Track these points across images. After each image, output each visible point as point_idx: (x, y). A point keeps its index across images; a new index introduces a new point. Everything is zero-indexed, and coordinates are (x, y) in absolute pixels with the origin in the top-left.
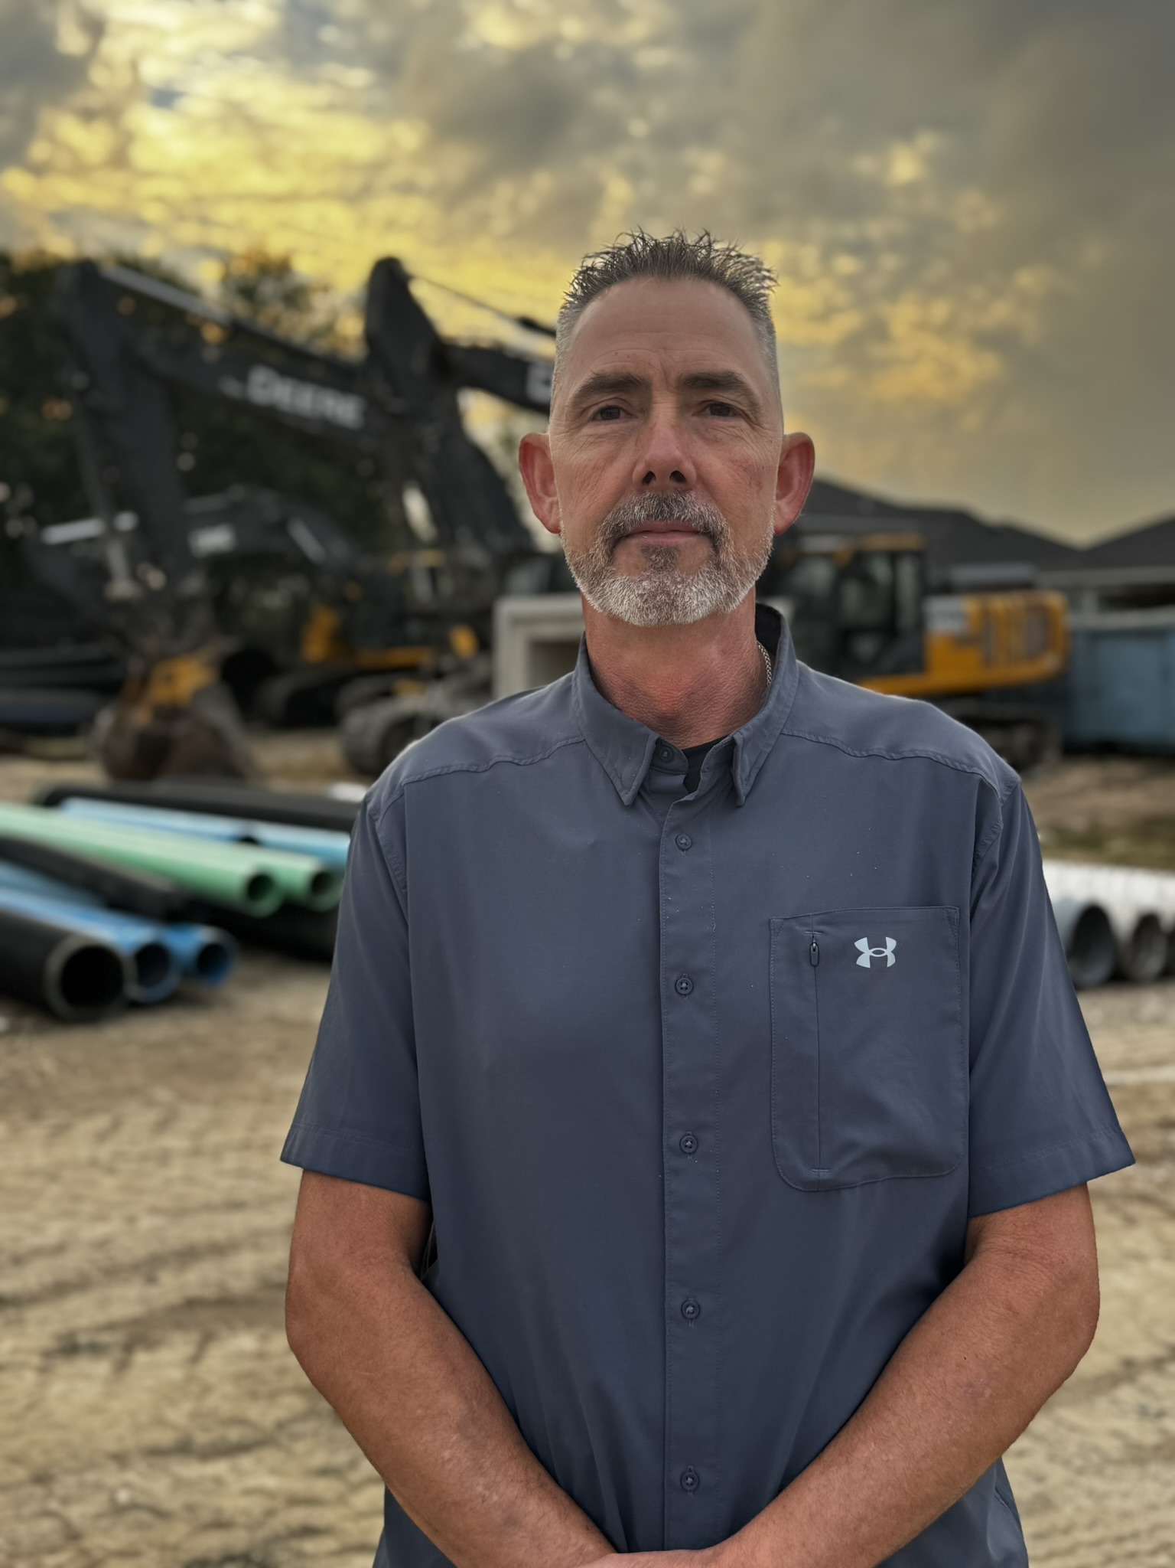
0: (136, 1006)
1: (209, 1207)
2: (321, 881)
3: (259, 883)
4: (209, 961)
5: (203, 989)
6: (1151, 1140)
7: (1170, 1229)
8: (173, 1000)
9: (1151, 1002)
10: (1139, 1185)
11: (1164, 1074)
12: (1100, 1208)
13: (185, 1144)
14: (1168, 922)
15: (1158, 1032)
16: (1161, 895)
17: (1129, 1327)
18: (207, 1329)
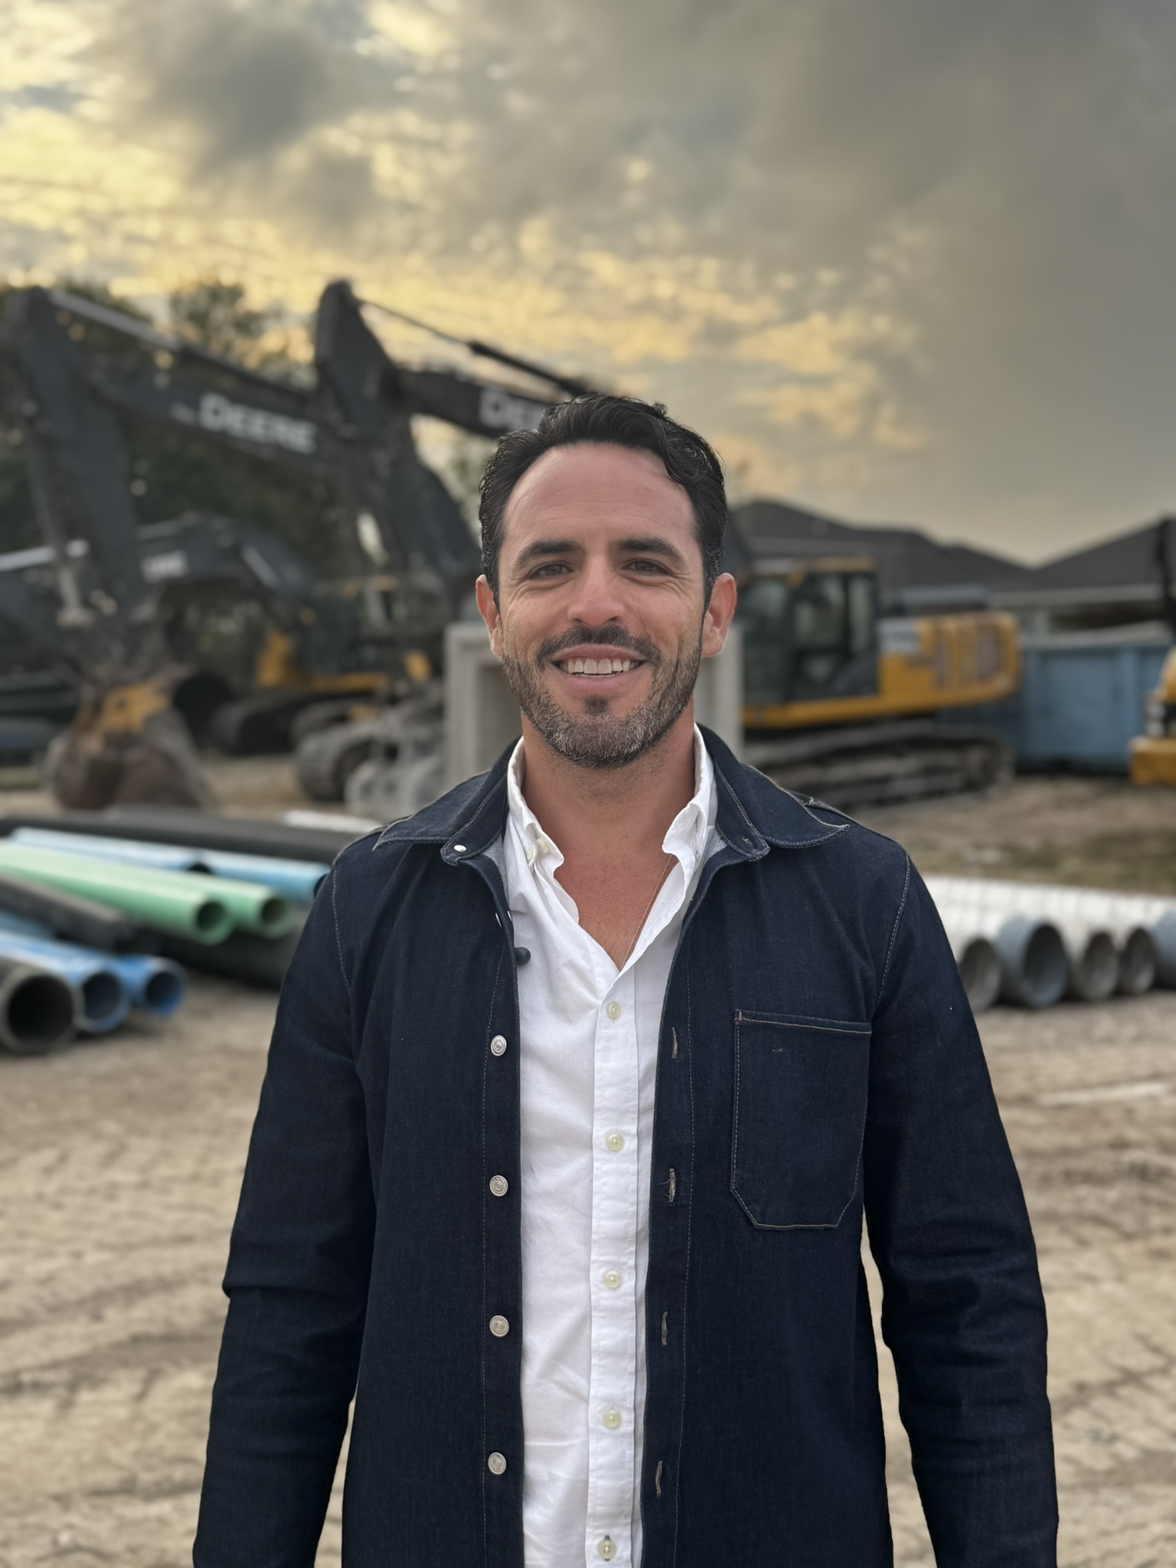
0: (84, 1037)
1: (156, 1242)
2: (271, 909)
3: (209, 911)
4: (158, 991)
5: (153, 1019)
6: (1105, 1161)
7: (1122, 1251)
8: (122, 1031)
9: (1104, 1021)
10: (1092, 1207)
11: (1117, 1094)
12: (1052, 1230)
13: (133, 1178)
14: (1120, 941)
15: (1111, 1053)
16: (1113, 914)
17: (1081, 1351)
18: (154, 1366)
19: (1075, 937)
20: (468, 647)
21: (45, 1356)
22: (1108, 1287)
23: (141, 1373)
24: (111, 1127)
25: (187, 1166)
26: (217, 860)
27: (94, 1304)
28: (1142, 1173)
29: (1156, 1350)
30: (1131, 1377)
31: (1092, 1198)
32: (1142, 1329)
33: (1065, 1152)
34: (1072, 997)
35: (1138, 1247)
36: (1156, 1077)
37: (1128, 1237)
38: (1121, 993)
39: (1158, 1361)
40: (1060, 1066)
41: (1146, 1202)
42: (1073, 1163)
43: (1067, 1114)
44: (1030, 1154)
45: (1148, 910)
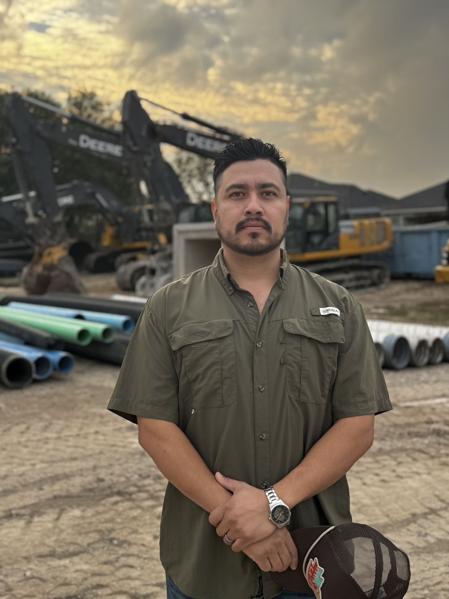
0: (36, 382)
1: (63, 460)
2: (106, 332)
3: (83, 334)
4: (64, 364)
5: (62, 375)
6: (423, 428)
7: (430, 463)
8: (50, 379)
9: (424, 374)
10: (419, 446)
11: (429, 402)
12: (404, 455)
13: (54, 435)
14: (430, 343)
15: (426, 386)
16: (428, 333)
17: (414, 501)
18: (62, 507)
19: (413, 342)
20: (180, 232)
21: (21, 504)
22: (424, 476)
23: (57, 510)
24: (46, 416)
25: (75, 431)
26: (86, 314)
27: (40, 484)
28: (438, 433)
29: (442, 501)
30: (433, 511)
31: (419, 443)
32: (437, 493)
33: (409, 425)
34: (412, 365)
35: (436, 461)
36: (443, 396)
37: (433, 457)
38: (430, 364)
39: (444, 505)
40: (407, 392)
41: (439, 444)
42: (411, 429)
43: (409, 411)
44: (395, 426)
45: (441, 332)
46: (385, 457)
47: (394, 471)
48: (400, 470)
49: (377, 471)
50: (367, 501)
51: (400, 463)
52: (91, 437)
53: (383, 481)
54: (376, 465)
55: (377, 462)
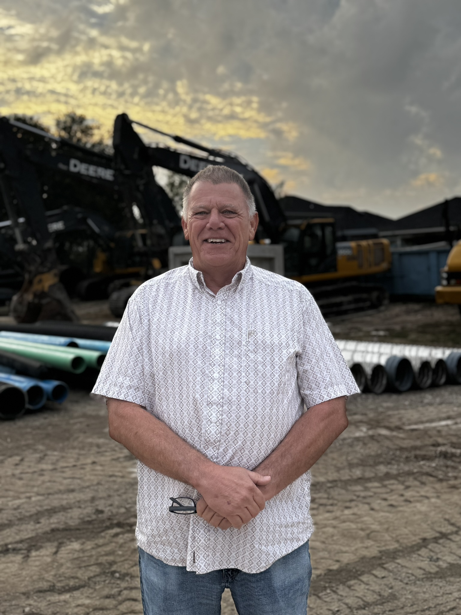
0: (29, 412)
1: (60, 492)
2: (101, 359)
3: (78, 361)
4: (58, 393)
5: (57, 404)
6: (431, 452)
7: (438, 486)
8: (43, 409)
9: (428, 397)
10: (426, 469)
11: (434, 425)
12: (411, 479)
13: (50, 467)
14: (433, 365)
15: (431, 409)
16: (430, 354)
17: (424, 526)
18: (60, 541)
19: (416, 365)
20: (176, 255)
21: (18, 538)
22: (433, 500)
23: (56, 544)
24: (41, 447)
25: (72, 462)
26: (80, 341)
27: (36, 517)
28: (445, 455)
29: (453, 524)
30: (444, 536)
31: (426, 466)
32: (447, 517)
33: (415, 448)
34: (416, 388)
35: (444, 484)
36: (449, 418)
37: (441, 480)
38: (434, 386)
40: (411, 414)
41: (447, 467)
42: (418, 452)
43: (415, 433)
44: (401, 449)
45: (444, 353)
46: (392, 482)
47: (402, 495)
48: (408, 494)
49: (385, 496)
50: (375, 527)
51: (407, 487)
52: (88, 468)
53: (391, 505)
54: (383, 490)
55: (385, 486)
